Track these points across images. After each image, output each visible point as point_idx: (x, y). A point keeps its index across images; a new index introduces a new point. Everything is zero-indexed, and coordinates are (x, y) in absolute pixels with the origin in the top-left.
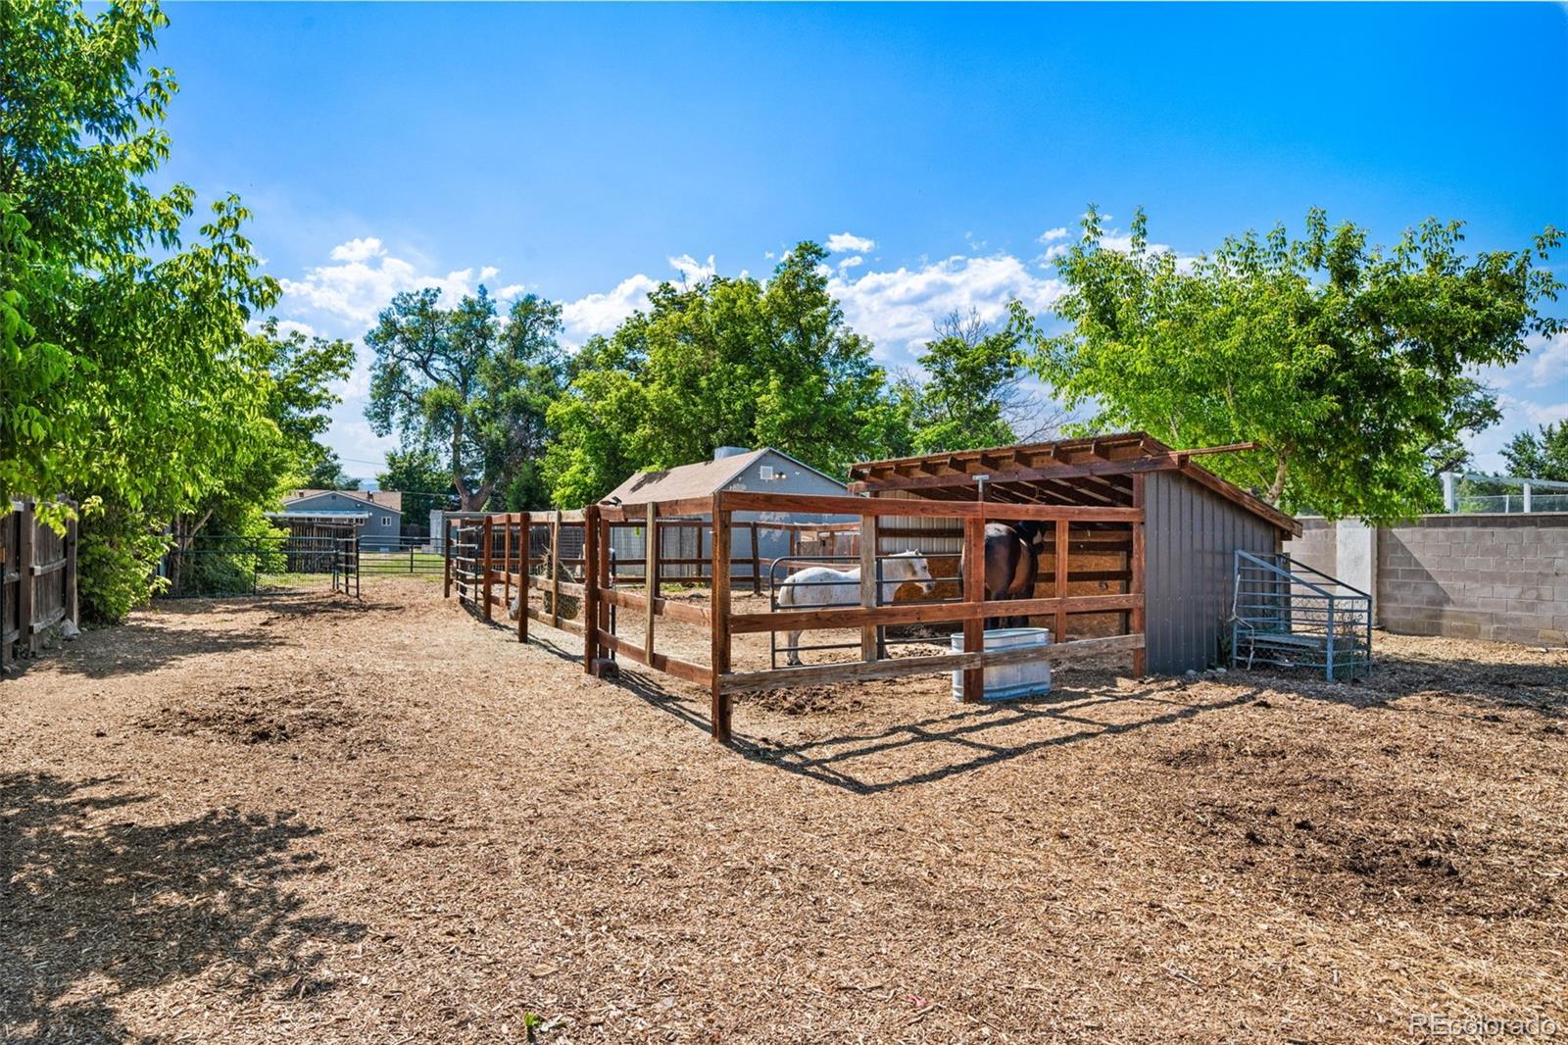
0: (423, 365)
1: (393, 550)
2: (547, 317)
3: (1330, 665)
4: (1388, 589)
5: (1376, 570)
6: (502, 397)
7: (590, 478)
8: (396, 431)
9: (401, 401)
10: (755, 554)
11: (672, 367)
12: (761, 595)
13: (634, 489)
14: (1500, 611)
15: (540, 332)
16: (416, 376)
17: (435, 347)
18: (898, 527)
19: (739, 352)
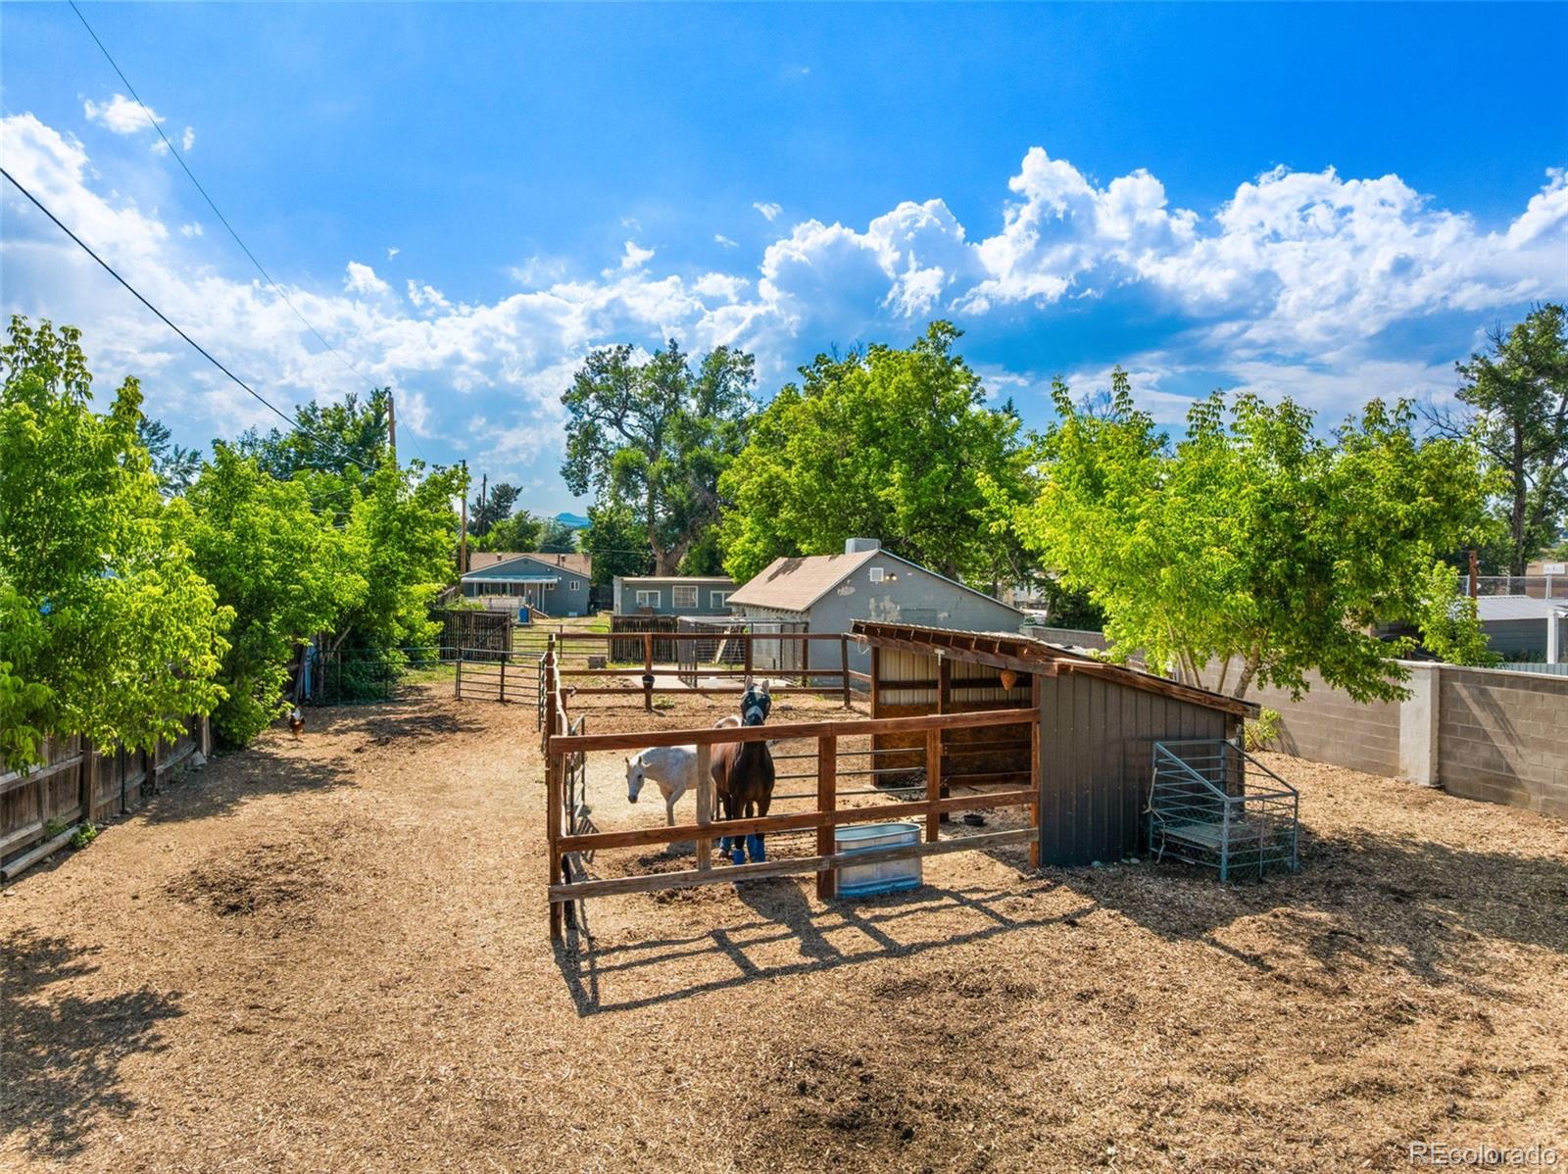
0: (617, 423)
1: (581, 615)
2: (740, 368)
3: (1224, 867)
4: (1448, 746)
5: (1437, 725)
6: (688, 457)
7: (757, 549)
8: (592, 488)
9: (597, 459)
10: (846, 667)
11: (808, 453)
12: (850, 708)
13: (771, 578)
14: (1549, 782)
15: (732, 384)
16: (611, 433)
17: (627, 404)
18: (903, 678)
19: (873, 436)
